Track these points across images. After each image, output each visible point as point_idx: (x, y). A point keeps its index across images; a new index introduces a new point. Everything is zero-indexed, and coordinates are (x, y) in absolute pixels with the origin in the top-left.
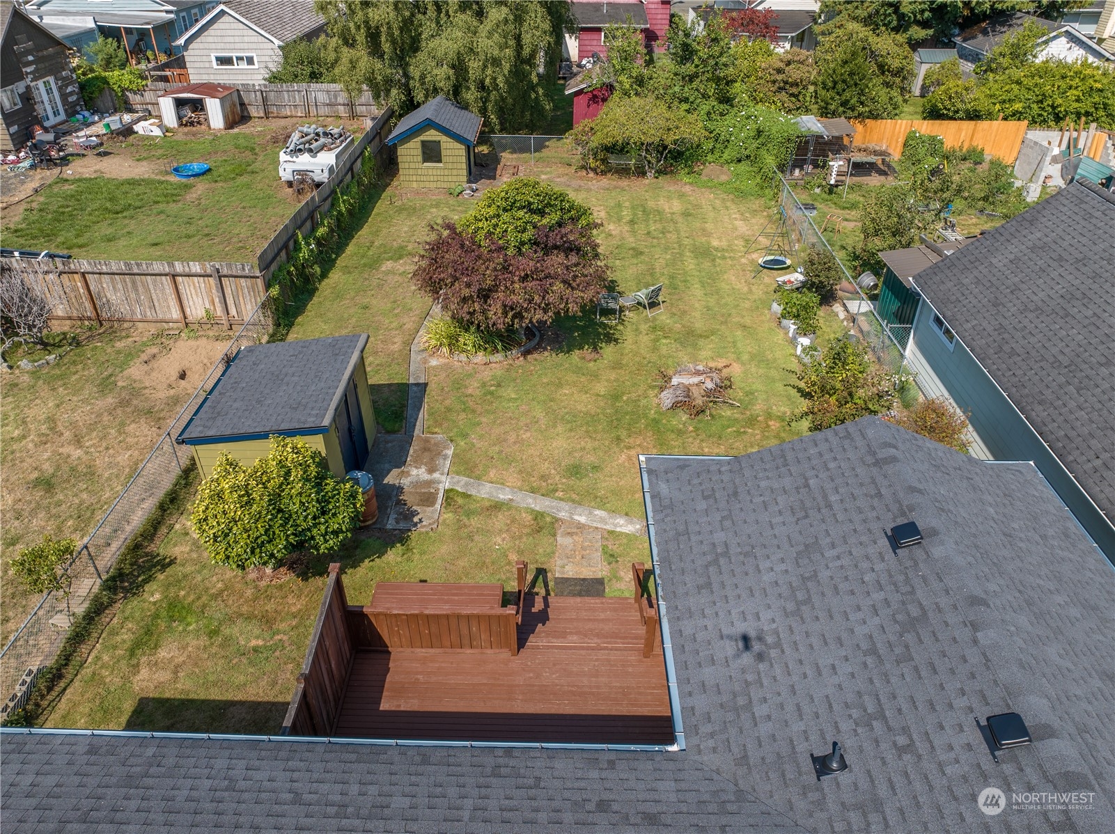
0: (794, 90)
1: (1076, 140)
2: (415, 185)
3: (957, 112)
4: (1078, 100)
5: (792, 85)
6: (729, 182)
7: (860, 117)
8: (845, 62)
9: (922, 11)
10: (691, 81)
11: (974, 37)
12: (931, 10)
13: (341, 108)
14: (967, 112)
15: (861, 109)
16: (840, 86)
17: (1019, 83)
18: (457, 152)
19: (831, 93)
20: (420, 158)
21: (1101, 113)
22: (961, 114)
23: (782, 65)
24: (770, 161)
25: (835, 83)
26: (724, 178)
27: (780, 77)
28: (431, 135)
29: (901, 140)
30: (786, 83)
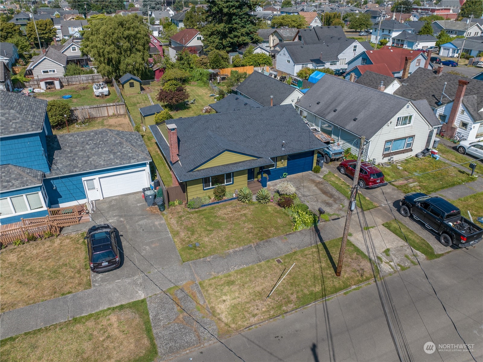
0: (205, 65)
1: (263, 69)
2: (128, 93)
3: (239, 65)
6: (197, 85)
8: (215, 57)
9: (228, 44)
10: (184, 64)
11: (241, 49)
12: (230, 44)
14: (241, 65)
16: (215, 62)
17: (251, 58)
18: (138, 84)
19: (213, 64)
20: (129, 87)
21: (267, 63)
23: (201, 59)
24: (205, 79)
25: (214, 62)
27: (201, 62)
28: (132, 81)
29: (230, 72)
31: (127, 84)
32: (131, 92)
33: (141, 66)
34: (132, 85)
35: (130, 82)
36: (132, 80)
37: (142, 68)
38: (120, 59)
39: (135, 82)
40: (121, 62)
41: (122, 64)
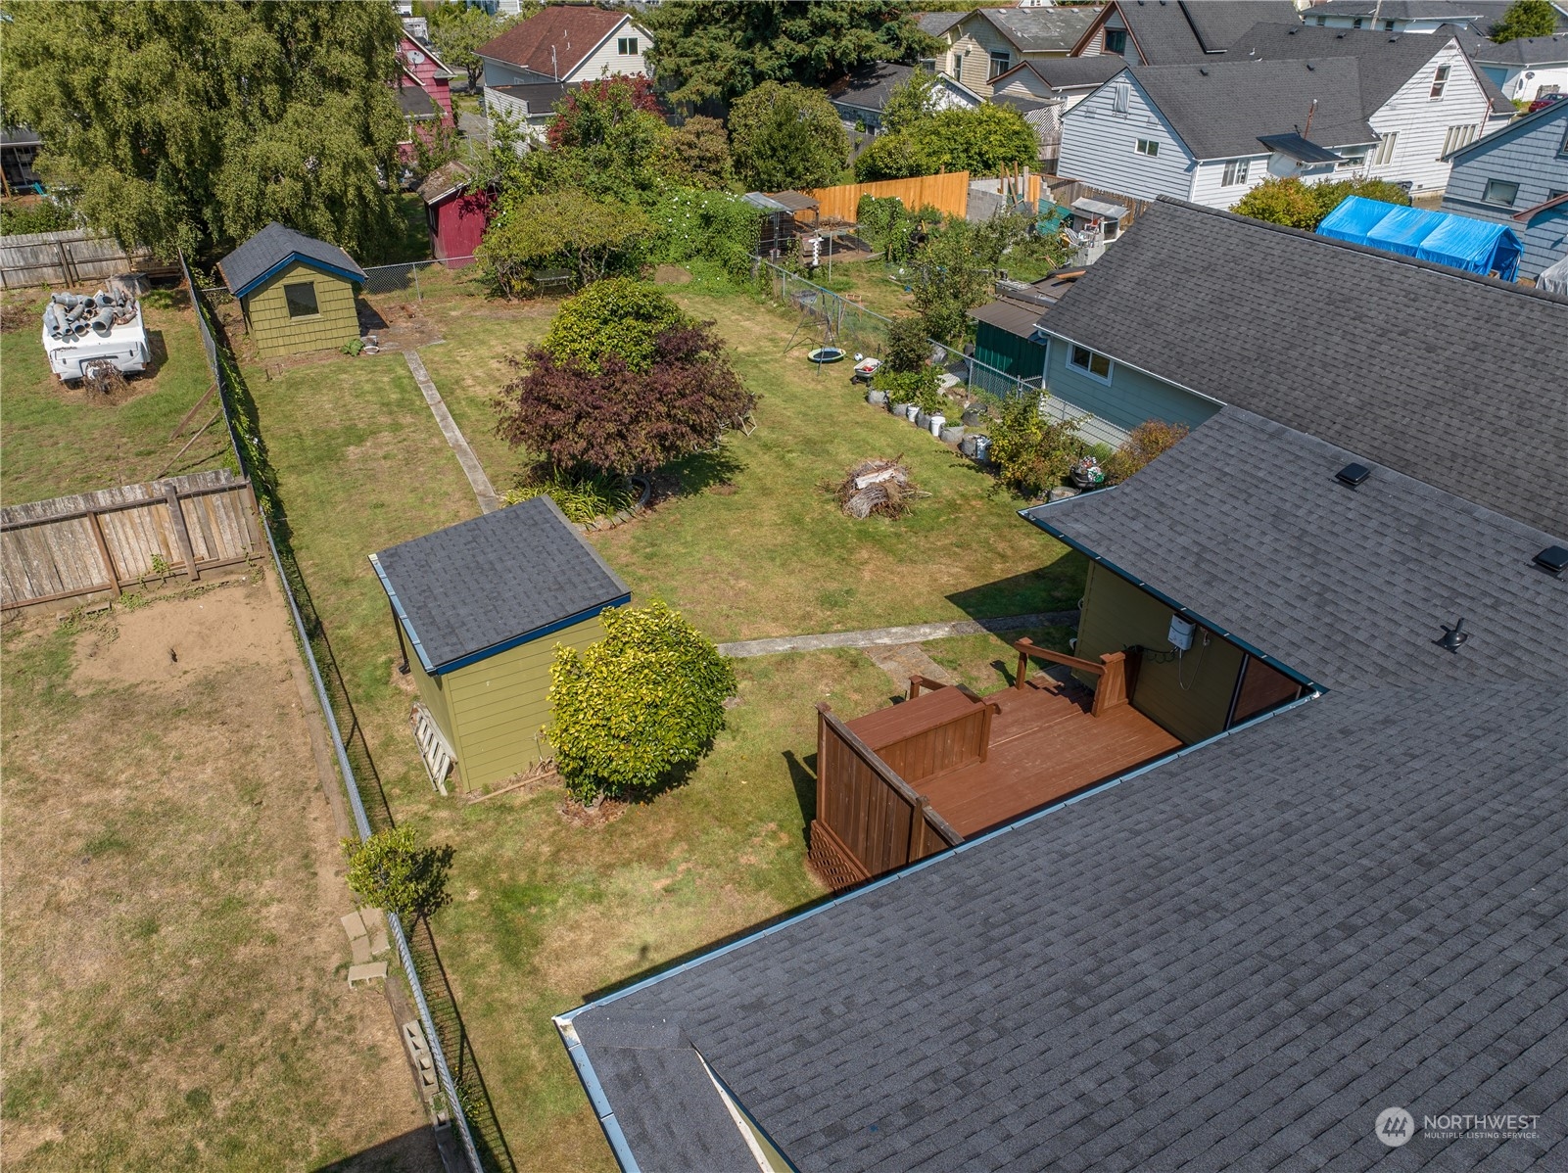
0: (713, 167)
1: (1015, 185)
2: (282, 351)
3: (899, 169)
4: (1002, 145)
5: (710, 161)
6: (692, 284)
7: (809, 187)
13: (49, 271)
14: (909, 168)
15: (809, 177)
16: (781, 153)
18: (340, 294)
20: (286, 311)
22: (905, 172)
24: (737, 249)
26: (685, 279)
27: (695, 153)
28: (300, 275)
29: (853, 208)
30: (702, 159)
31: (270, 293)
32: (301, 347)
33: (352, 179)
34: (301, 302)
35: (288, 280)
36: (300, 270)
37: (359, 189)
38: (219, 138)
39: (324, 285)
40: (228, 153)
41: (230, 169)
